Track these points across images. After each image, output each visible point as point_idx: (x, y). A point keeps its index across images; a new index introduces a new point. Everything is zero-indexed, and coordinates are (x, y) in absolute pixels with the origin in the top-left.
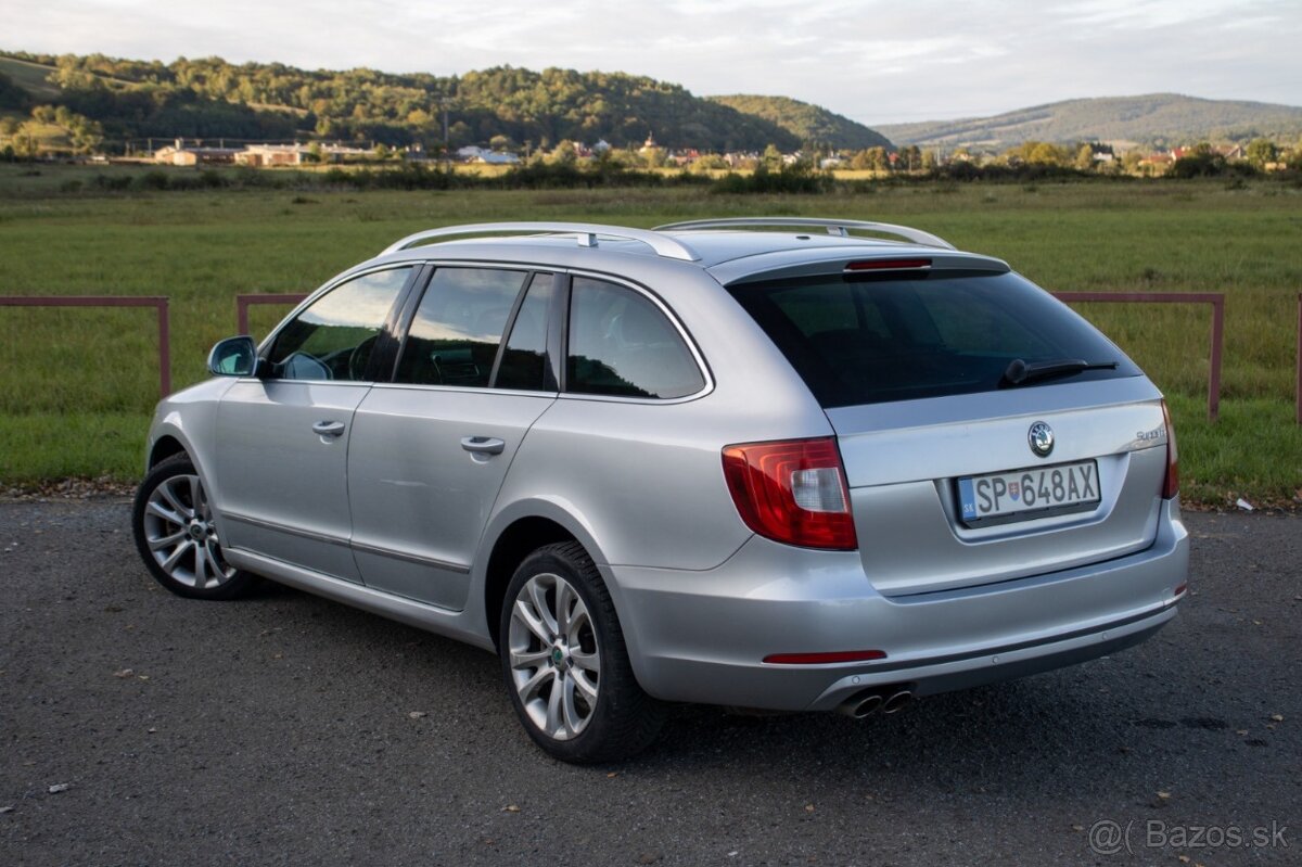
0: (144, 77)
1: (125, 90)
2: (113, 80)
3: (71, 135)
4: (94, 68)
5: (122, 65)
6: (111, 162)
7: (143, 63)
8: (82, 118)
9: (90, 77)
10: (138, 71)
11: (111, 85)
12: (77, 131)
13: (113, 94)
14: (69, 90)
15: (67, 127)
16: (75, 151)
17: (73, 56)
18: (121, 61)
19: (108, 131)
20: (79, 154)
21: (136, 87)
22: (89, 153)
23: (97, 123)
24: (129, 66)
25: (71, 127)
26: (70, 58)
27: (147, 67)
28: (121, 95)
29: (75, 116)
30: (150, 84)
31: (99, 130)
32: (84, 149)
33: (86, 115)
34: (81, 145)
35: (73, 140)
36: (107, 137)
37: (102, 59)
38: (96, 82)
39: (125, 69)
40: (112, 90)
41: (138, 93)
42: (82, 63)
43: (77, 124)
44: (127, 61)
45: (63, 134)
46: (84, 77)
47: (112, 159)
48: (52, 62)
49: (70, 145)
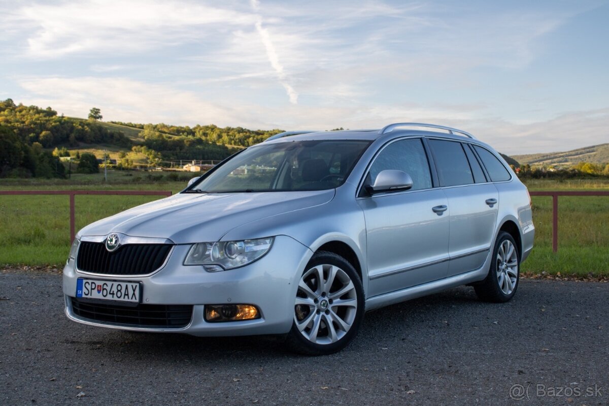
0: (181, 134)
1: (172, 139)
2: (167, 135)
3: (148, 159)
4: (160, 130)
5: (172, 128)
6: (163, 170)
7: (182, 128)
8: (153, 151)
9: (157, 134)
10: (179, 131)
11: (167, 137)
12: (151, 157)
13: (167, 141)
14: (148, 139)
15: (146, 155)
16: (148, 165)
17: (152, 124)
18: (172, 126)
19: (164, 157)
20: (150, 167)
21: (177, 138)
22: (155, 166)
23: (159, 153)
24: (175, 129)
25: (148, 155)
26: (150, 126)
27: (183, 129)
28: (170, 141)
29: (150, 150)
30: (183, 136)
31: (160, 156)
32: (153, 164)
33: (154, 150)
34: (152, 163)
35: (148, 161)
36: (163, 160)
37: (164, 126)
38: (160, 136)
39: (173, 131)
40: (167, 139)
41: (178, 140)
42: (155, 127)
43: (151, 154)
44: (174, 127)
45: (145, 158)
46: (155, 134)
47: (164, 169)
48: (142, 127)
49: (147, 163)
